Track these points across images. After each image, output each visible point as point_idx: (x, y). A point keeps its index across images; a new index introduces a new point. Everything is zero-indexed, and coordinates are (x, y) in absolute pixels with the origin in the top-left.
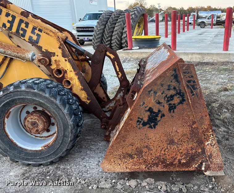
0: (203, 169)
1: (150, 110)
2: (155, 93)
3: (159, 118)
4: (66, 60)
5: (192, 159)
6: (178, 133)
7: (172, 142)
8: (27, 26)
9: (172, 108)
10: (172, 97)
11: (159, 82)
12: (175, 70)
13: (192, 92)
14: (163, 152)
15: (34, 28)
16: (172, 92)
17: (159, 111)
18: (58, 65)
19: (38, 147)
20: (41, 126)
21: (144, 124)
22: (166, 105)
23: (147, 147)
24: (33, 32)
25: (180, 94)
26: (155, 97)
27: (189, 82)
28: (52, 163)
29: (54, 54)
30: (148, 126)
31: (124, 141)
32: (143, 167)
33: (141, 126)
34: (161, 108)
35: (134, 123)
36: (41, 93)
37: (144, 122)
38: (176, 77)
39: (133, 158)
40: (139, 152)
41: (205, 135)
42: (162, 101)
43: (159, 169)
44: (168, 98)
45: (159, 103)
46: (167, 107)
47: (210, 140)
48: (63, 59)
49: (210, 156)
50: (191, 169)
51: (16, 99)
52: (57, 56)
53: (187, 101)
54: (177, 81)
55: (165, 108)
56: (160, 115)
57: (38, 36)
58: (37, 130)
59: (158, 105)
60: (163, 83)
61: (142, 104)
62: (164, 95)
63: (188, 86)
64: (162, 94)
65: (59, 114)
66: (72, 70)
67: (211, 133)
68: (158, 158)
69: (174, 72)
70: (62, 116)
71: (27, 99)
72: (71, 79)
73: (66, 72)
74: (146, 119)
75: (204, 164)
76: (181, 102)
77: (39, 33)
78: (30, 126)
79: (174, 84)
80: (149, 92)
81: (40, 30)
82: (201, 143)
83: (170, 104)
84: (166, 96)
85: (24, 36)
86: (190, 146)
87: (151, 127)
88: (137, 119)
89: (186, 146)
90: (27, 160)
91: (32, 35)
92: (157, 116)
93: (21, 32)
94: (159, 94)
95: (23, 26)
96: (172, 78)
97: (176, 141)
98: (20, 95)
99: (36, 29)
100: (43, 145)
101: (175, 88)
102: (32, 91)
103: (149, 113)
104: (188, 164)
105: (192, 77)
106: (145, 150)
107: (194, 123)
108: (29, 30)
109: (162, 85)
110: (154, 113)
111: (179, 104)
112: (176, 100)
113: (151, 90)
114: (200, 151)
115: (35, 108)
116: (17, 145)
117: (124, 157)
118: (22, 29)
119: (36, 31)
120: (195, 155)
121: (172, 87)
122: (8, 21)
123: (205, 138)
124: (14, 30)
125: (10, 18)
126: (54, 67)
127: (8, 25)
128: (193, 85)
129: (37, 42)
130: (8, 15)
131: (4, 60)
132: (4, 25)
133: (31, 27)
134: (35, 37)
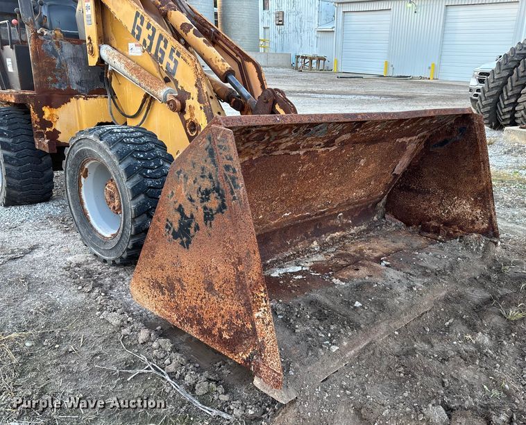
0: (252, 369)
1: (181, 210)
2: (186, 178)
3: (192, 232)
4: (201, 108)
5: (238, 337)
6: (218, 272)
7: (211, 287)
8: (166, 45)
9: (208, 217)
10: (207, 192)
11: (189, 158)
12: (210, 139)
15: (173, 50)
16: (207, 184)
17: (192, 216)
18: (192, 115)
21: (175, 235)
22: (199, 208)
23: (179, 281)
24: (171, 56)
25: (219, 192)
26: (185, 185)
27: (227, 168)
29: (189, 96)
32: (175, 317)
33: (171, 236)
34: (195, 212)
35: (162, 227)
37: (174, 230)
38: (211, 153)
39: (164, 294)
40: (171, 287)
41: (253, 295)
42: (195, 197)
44: (202, 195)
45: (191, 200)
46: (201, 211)
47: (262, 309)
48: (198, 106)
50: (237, 358)
51: (85, 150)
52: (193, 99)
53: (228, 209)
54: (214, 163)
55: (200, 215)
56: (193, 225)
57: (176, 62)
59: (190, 204)
60: (194, 160)
61: (170, 193)
62: (197, 186)
63: (225, 177)
64: (195, 182)
67: (262, 294)
68: (193, 310)
69: (208, 143)
71: (94, 153)
73: (199, 128)
74: (176, 226)
75: (255, 357)
76: (221, 210)
77: (177, 58)
79: (210, 167)
81: (178, 54)
83: (205, 208)
84: (200, 189)
85: (162, 62)
86: (235, 308)
88: (166, 222)
91: (170, 62)
92: (189, 225)
93: (160, 55)
94: (190, 181)
95: (162, 43)
96: (207, 153)
97: (216, 288)
98: (89, 146)
99: (174, 52)
101: (210, 177)
102: (98, 141)
103: (179, 216)
104: (232, 345)
105: (231, 159)
106: (177, 286)
107: (240, 261)
108: (167, 52)
109: (194, 165)
110: (186, 218)
111: (218, 212)
112: (213, 203)
113: (181, 172)
114: (249, 326)
116: (89, 221)
117: (154, 287)
118: (161, 50)
119: (174, 55)
120: (241, 332)
121: (207, 174)
122: (149, 37)
123: (253, 302)
124: (153, 51)
125: (151, 32)
126: (188, 117)
127: (148, 42)
128: (234, 177)
129: (174, 72)
130: (149, 26)
131: (146, 97)
132: (145, 42)
133: (169, 47)
134: (172, 65)
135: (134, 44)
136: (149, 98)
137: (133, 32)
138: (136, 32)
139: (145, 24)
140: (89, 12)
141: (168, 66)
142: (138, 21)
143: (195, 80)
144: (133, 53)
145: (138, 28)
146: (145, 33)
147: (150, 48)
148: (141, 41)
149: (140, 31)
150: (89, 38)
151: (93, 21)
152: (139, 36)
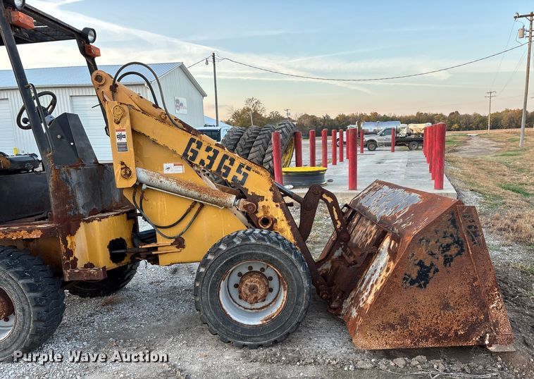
0: (487, 342)
1: (421, 264)
2: (428, 241)
3: (431, 275)
4: (277, 206)
5: (472, 328)
6: (455, 293)
7: (446, 306)
8: (232, 163)
9: (448, 260)
10: (448, 246)
11: (433, 228)
12: (453, 214)
13: (473, 240)
14: (434, 321)
15: (241, 166)
16: (449, 240)
17: (432, 265)
18: (266, 212)
19: (257, 321)
20: (261, 292)
21: (412, 283)
22: (440, 257)
23: (414, 314)
24: (239, 171)
25: (459, 243)
26: (427, 246)
27: (470, 227)
28: (275, 343)
29: (262, 198)
30: (417, 284)
31: (385, 306)
32: (409, 341)
33: (408, 285)
34: (435, 261)
35: (399, 281)
36: (274, 246)
37: (412, 279)
38: (454, 222)
39: (395, 329)
40: (404, 321)
41: (489, 295)
42: (436, 251)
43: (429, 344)
44: (443, 248)
45: (432, 254)
46: (441, 259)
47: (496, 301)
48: (274, 204)
49: (496, 325)
50: (471, 343)
51: (242, 255)
52: (267, 200)
53: (466, 252)
54: (455, 227)
55: (440, 261)
56: (432, 270)
57: (246, 175)
58: (256, 298)
59: (431, 257)
60: (438, 229)
61: (410, 255)
62: (439, 244)
63: (468, 232)
64: (436, 242)
65: (293, 273)
66: (284, 218)
67: (496, 293)
68: (428, 329)
69: (451, 216)
71: (257, 254)
72: (282, 230)
73: (275, 221)
74: (414, 276)
75: (488, 335)
76: (459, 253)
77: (247, 171)
78: (248, 292)
79: (451, 230)
80: (421, 240)
81: (248, 168)
82: (484, 306)
83: (445, 256)
84: (441, 246)
85: (226, 176)
86: (470, 310)
87: (420, 286)
88: (404, 276)
89: (465, 312)
90: (244, 338)
91: (237, 174)
92: (429, 271)
93: (223, 171)
94: (433, 242)
95: (227, 163)
96: (450, 222)
97: (452, 305)
98: (249, 250)
99: (243, 167)
100: (263, 318)
101: (452, 235)
102: (264, 243)
103: (418, 268)
104: (467, 337)
105: (473, 221)
106: (410, 318)
107: (475, 279)
108: (234, 168)
109: (436, 232)
110: (426, 267)
111: (457, 255)
112: (454, 250)
113: (423, 239)
114: (482, 317)
115: (250, 268)
116: (231, 319)
117: (384, 329)
118: (226, 167)
119: (244, 170)
120: (475, 324)
121: (449, 235)
122: (209, 157)
123: (489, 300)
124: (214, 168)
125: (211, 154)
126: (260, 215)
127: (207, 162)
128: (475, 231)
129: (243, 183)
130: (208, 149)
131: (192, 207)
132: (202, 162)
133: (237, 164)
134: (240, 177)
135: (172, 164)
136: (198, 206)
137: (185, 154)
138: (190, 154)
139: (204, 148)
140: (124, 140)
141: (234, 178)
142: (194, 146)
143: (269, 186)
144: (169, 172)
145: (192, 151)
146: (203, 155)
147: (210, 166)
148: (197, 162)
149: (195, 153)
150: (122, 163)
151: (131, 148)
152: (193, 158)
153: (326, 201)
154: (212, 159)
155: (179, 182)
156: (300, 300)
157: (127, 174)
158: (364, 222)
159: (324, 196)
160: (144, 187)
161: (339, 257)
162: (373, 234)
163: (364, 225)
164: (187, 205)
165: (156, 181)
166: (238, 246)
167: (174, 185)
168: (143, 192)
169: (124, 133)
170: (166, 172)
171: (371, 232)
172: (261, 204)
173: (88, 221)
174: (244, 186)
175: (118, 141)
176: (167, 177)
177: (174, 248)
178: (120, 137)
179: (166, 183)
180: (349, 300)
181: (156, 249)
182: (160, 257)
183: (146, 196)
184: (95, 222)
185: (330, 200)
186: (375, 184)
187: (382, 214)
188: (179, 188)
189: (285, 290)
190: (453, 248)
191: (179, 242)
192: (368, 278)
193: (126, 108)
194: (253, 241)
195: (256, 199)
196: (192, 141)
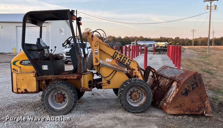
0: (205, 113)
1: (186, 89)
2: (188, 83)
3: (188, 92)
5: (200, 109)
6: (195, 98)
7: (193, 102)
8: (126, 59)
9: (193, 89)
10: (193, 84)
11: (189, 79)
12: (195, 76)
13: (200, 83)
14: (189, 106)
15: (129, 60)
16: (194, 83)
17: (189, 90)
18: (136, 74)
19: (137, 105)
20: (138, 97)
21: (183, 95)
22: (191, 88)
23: (184, 104)
24: (128, 61)
25: (196, 84)
27: (199, 79)
28: (142, 112)
29: (135, 70)
30: (185, 95)
31: (176, 101)
34: (190, 89)
35: (180, 94)
38: (195, 78)
39: (178, 108)
40: (181, 106)
42: (190, 86)
43: (188, 113)
45: (189, 87)
46: (192, 88)
47: (207, 101)
48: (138, 72)
49: (207, 108)
50: (200, 113)
53: (198, 86)
54: (195, 79)
55: (191, 89)
56: (189, 91)
57: (130, 63)
58: (136, 98)
61: (183, 87)
62: (191, 84)
63: (199, 81)
68: (187, 108)
70: (149, 92)
73: (138, 77)
74: (184, 93)
75: (205, 111)
76: (196, 87)
77: (131, 62)
78: (134, 97)
79: (194, 80)
80: (186, 83)
82: (204, 102)
85: (124, 63)
86: (200, 103)
87: (185, 96)
88: (181, 93)
89: (198, 104)
90: (133, 110)
91: (128, 62)
92: (188, 91)
93: (124, 61)
94: (189, 83)
95: (125, 59)
97: (194, 101)
100: (138, 104)
101: (194, 82)
103: (185, 90)
104: (199, 111)
105: (200, 78)
106: (183, 105)
107: (201, 94)
108: (127, 60)
109: (190, 80)
110: (187, 90)
112: (195, 86)
114: (203, 105)
115: (134, 90)
117: (175, 108)
118: (124, 60)
119: (130, 61)
120: (201, 107)
123: (205, 100)
124: (121, 60)
125: (121, 56)
126: (134, 75)
127: (119, 58)
128: (201, 80)
129: (129, 65)
130: (120, 55)
131: (113, 71)
132: (118, 58)
133: (128, 59)
134: (128, 63)
135: (109, 59)
136: (115, 71)
137: (113, 56)
138: (115, 56)
139: (119, 54)
140: (97, 52)
141: (127, 63)
142: (116, 54)
143: (137, 66)
144: (108, 61)
145: (115, 55)
146: (118, 56)
147: (120, 60)
148: (116, 58)
149: (116, 56)
150: (96, 58)
151: (99, 54)
152: (115, 57)
153: (152, 72)
154: (121, 58)
155: (111, 64)
156: (150, 99)
157: (97, 61)
158: (163, 79)
159: (152, 70)
160: (101, 65)
161: (156, 89)
162: (168, 82)
163: (163, 80)
164: (112, 71)
165: (105, 64)
166: (133, 83)
167: (110, 65)
168: (100, 67)
169: (97, 50)
170: (106, 61)
171: (167, 81)
172: (134, 71)
173: (84, 75)
174: (130, 66)
175: (95, 52)
176: (108, 62)
177: (107, 84)
178: (96, 51)
179: (108, 64)
180: (162, 101)
181: (102, 84)
182: (103, 86)
183: (101, 68)
184: (86, 75)
185: (154, 71)
186: (164, 67)
187: (170, 76)
188: (111, 66)
189: (145, 96)
190: (195, 85)
191: (109, 82)
192: (168, 94)
193: (98, 42)
194: (137, 81)
195: (133, 70)
196: (116, 52)
